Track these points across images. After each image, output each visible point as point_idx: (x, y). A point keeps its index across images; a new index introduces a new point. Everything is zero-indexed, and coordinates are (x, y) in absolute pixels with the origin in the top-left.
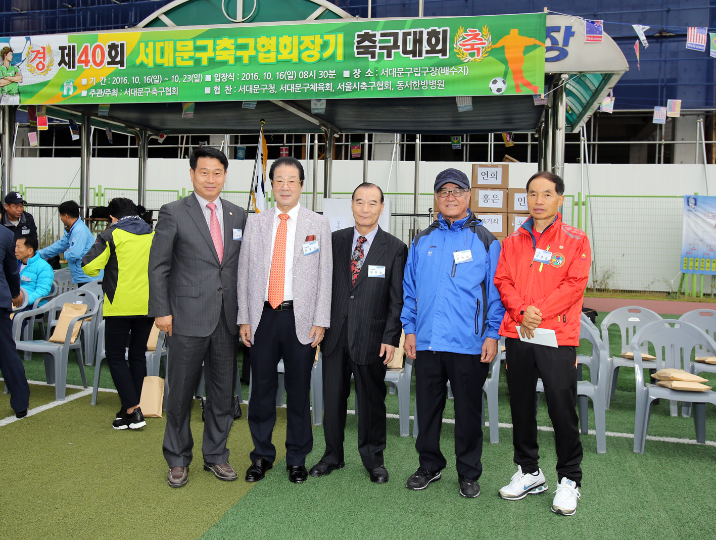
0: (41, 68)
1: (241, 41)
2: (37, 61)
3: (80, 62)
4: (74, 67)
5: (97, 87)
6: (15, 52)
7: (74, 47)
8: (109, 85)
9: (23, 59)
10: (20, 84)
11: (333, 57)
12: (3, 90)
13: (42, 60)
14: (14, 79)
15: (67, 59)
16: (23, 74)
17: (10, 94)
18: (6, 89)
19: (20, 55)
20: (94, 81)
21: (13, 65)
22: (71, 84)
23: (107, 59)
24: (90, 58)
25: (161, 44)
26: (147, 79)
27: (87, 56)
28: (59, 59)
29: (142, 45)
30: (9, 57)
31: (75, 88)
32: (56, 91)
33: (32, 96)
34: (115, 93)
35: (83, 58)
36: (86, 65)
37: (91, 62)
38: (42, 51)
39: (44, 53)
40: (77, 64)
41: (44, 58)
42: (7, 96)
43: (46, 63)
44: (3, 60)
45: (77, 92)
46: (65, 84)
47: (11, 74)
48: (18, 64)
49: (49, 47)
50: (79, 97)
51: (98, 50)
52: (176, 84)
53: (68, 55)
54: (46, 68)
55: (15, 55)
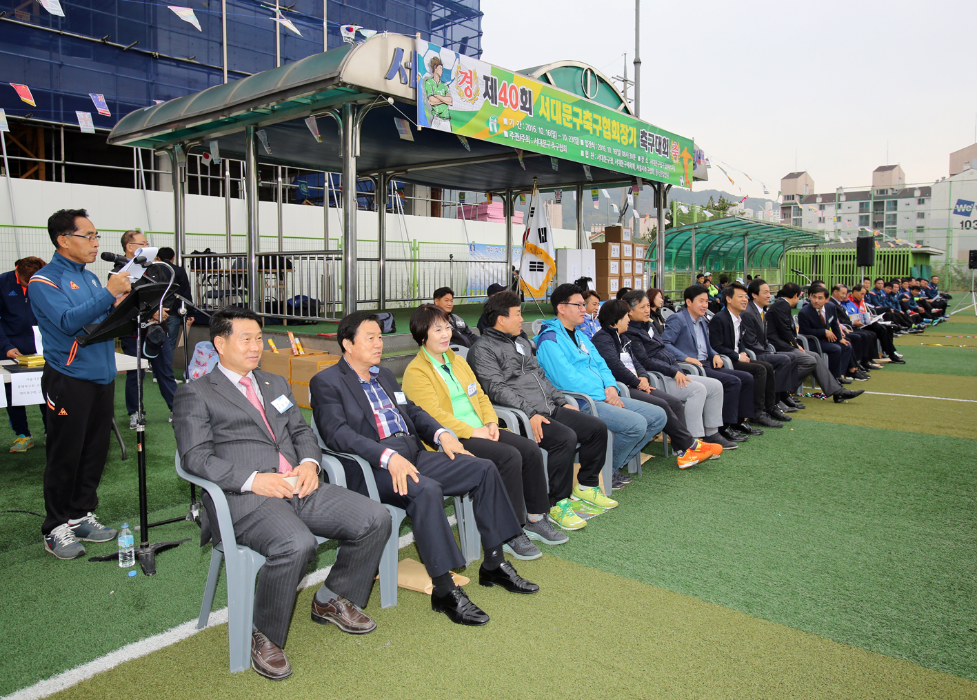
0: (470, 95)
1: (596, 116)
2: (465, 85)
3: (501, 99)
4: (496, 104)
5: (515, 129)
6: (445, 66)
7: (495, 80)
8: (522, 131)
9: (452, 79)
10: (450, 108)
11: (633, 143)
12: (433, 110)
13: (469, 85)
14: (445, 99)
15: (490, 91)
16: (453, 96)
17: (440, 117)
18: (438, 109)
19: (449, 72)
20: (513, 123)
21: (443, 82)
22: (496, 121)
23: (520, 104)
24: (508, 98)
25: (553, 102)
26: (549, 133)
27: (505, 95)
28: (483, 90)
29: (542, 97)
30: (439, 70)
31: (498, 125)
32: (482, 124)
33: (462, 126)
34: (528, 139)
35: (503, 96)
36: (506, 105)
37: (509, 103)
38: (469, 75)
39: (471, 78)
40: (498, 101)
41: (471, 83)
42: (438, 118)
43: (473, 91)
44: (433, 72)
45: (501, 131)
46: (490, 119)
47: (442, 92)
48: (448, 83)
49: (476, 73)
50: (501, 136)
51: (513, 90)
52: (565, 143)
53: (491, 88)
54: (473, 96)
55: (445, 71)
